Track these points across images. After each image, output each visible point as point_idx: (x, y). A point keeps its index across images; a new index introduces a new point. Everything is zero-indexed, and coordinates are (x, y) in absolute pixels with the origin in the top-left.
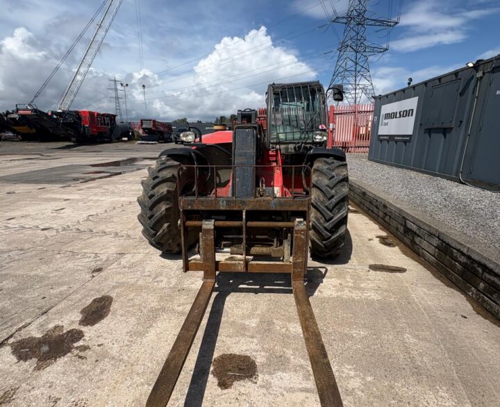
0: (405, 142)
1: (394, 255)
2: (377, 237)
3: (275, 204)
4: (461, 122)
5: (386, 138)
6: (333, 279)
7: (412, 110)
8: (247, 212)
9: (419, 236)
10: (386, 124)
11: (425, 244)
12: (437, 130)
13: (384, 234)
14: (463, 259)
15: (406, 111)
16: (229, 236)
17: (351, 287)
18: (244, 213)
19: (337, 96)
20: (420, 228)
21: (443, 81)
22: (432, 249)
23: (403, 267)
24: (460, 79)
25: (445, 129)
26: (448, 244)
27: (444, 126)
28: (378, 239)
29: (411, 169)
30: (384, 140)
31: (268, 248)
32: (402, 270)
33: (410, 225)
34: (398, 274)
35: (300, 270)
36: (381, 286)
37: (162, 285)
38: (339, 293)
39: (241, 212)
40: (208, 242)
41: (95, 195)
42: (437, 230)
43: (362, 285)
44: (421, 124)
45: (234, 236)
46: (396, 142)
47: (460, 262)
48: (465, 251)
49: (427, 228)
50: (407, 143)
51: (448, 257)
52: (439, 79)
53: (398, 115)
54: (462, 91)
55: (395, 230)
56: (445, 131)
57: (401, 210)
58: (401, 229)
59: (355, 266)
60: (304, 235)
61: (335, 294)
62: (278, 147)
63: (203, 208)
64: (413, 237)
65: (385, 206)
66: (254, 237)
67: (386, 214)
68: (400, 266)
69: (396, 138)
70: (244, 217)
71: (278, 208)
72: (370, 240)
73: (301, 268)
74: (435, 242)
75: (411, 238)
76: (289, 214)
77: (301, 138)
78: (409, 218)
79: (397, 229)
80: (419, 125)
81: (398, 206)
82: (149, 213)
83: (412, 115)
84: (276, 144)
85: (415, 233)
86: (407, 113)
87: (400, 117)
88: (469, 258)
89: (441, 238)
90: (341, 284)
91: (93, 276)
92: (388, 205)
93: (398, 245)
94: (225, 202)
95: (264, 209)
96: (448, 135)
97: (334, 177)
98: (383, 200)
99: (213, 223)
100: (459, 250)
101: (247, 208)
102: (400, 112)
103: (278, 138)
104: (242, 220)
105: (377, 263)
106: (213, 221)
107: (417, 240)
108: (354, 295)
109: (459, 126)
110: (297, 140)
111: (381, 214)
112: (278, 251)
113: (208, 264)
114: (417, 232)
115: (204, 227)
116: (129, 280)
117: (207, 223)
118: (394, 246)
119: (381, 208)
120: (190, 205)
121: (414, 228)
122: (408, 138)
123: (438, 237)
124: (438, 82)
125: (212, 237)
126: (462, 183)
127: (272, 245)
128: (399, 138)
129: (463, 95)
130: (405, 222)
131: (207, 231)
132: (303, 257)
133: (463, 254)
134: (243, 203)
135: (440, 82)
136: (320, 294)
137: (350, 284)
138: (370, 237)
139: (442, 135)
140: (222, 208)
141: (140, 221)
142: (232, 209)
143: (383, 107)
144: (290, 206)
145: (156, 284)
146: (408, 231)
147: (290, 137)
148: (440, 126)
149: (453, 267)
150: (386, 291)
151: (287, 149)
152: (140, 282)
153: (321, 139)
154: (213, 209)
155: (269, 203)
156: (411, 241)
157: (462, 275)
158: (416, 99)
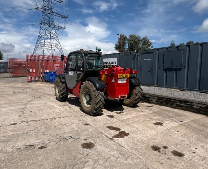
4: (135, 67)
7: (115, 62)
9: (150, 98)
11: (153, 99)
14: (165, 99)
20: (150, 96)
22: (155, 100)
24: (132, 54)
26: (160, 97)
33: (146, 96)
34: (154, 107)
42: (156, 95)
47: (164, 100)
48: (165, 97)
49: (152, 95)
51: (161, 100)
54: (134, 58)
58: (143, 98)
64: (148, 99)
68: (152, 105)
74: (156, 98)
78: (145, 94)
85: (149, 97)
88: (166, 98)
89: (158, 96)
93: (144, 102)
100: (163, 98)
105: (147, 106)
107: (150, 99)
108: (154, 111)
123: (157, 96)
124: (124, 54)
133: (165, 98)
135: (125, 54)
136: (149, 113)
137: (150, 110)
149: (163, 102)
156: (147, 100)
157: (165, 103)
158: (116, 58)
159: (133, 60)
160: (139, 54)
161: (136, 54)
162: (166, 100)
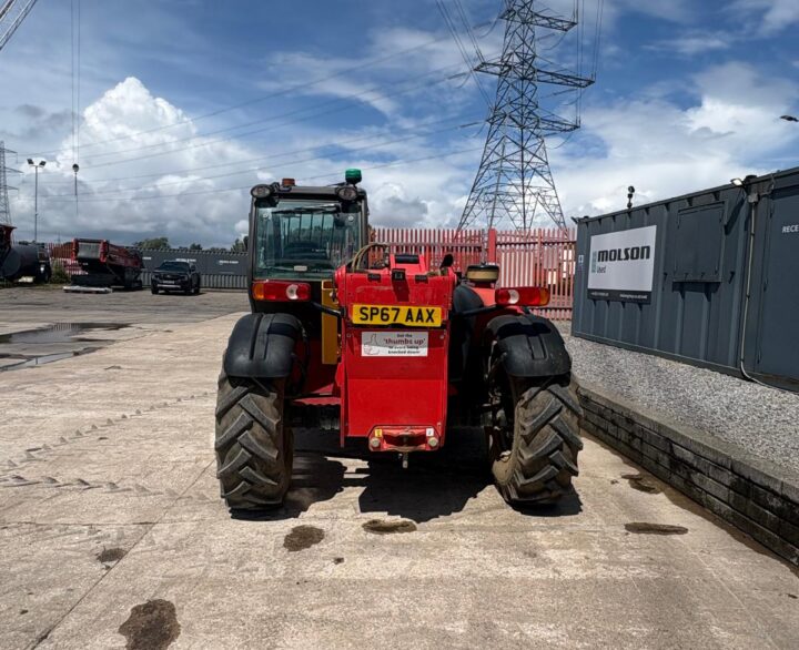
0: (640, 303)
1: (662, 507)
2: (625, 477)
4: (733, 273)
5: (603, 294)
6: (571, 551)
7: (648, 248)
9: (699, 471)
10: (602, 270)
11: (710, 485)
12: (694, 286)
13: (634, 472)
14: (775, 503)
15: (638, 249)
17: (604, 562)
20: (697, 455)
21: (696, 202)
22: (723, 492)
23: (681, 525)
24: (723, 202)
25: (708, 285)
26: (749, 480)
27: (706, 279)
28: (627, 481)
29: (656, 354)
30: (599, 298)
32: (681, 531)
33: (680, 452)
34: (676, 537)
36: (653, 557)
37: (261, 574)
38: (589, 573)
41: (17, 405)
42: (728, 458)
43: (623, 558)
44: (666, 274)
46: (623, 303)
47: (771, 509)
48: (777, 488)
49: (710, 456)
50: (644, 306)
51: (752, 503)
52: (689, 199)
53: (623, 256)
54: (728, 223)
55: (653, 463)
56: (709, 288)
57: (660, 426)
58: (665, 460)
59: (601, 526)
61: (582, 575)
64: (689, 474)
65: (630, 421)
67: (633, 435)
68: (676, 525)
69: (622, 296)
72: (613, 483)
74: (727, 478)
75: (685, 476)
78: (678, 440)
79: (657, 462)
80: (661, 273)
81: (655, 419)
83: (648, 257)
85: (691, 466)
86: (638, 253)
87: (627, 258)
88: (785, 499)
89: (736, 470)
90: (587, 558)
91: (108, 568)
92: (635, 418)
93: (662, 490)
96: (713, 296)
98: (624, 408)
100: (767, 488)
102: (626, 250)
105: (636, 521)
107: (696, 478)
108: (614, 574)
109: (730, 281)
111: (623, 435)
114: (695, 464)
116: (190, 571)
118: (657, 493)
119: (623, 424)
121: (688, 456)
122: (645, 297)
123: (732, 470)
124: (687, 204)
126: (745, 378)
128: (628, 296)
129: (730, 230)
130: (671, 447)
133: (775, 494)
135: (691, 204)
136: (556, 575)
137: (603, 557)
138: (613, 478)
139: (704, 295)
143: (593, 238)
145: (246, 574)
146: (677, 463)
148: (698, 278)
149: (761, 519)
150: (664, 564)
152: (213, 574)
156: (686, 481)
157: (777, 529)
158: (653, 230)
159: (727, 233)
160: (759, 197)
161: (742, 202)
162: (779, 512)
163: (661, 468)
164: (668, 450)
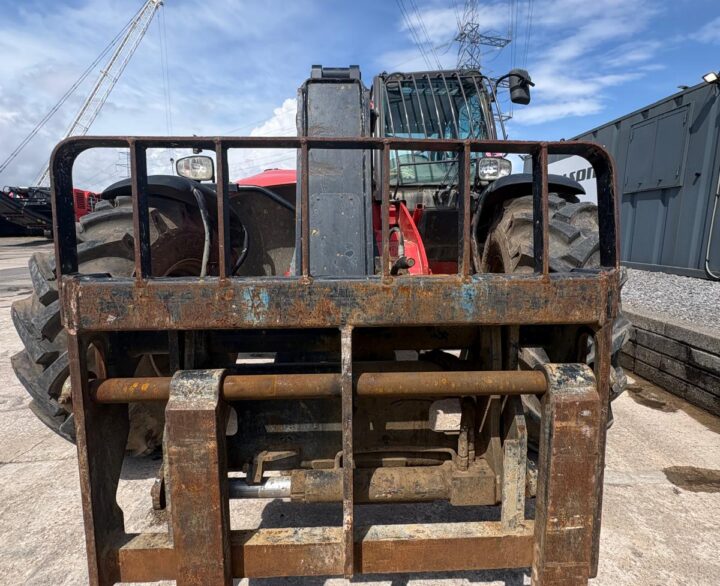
1: (698, 437)
3: (474, 300)
4: (698, 175)
8: (359, 333)
12: (648, 193)
15: (584, 171)
16: (288, 429)
18: (346, 341)
19: (518, 93)
21: (650, 114)
25: (664, 190)
27: (662, 185)
31: (437, 471)
35: (573, 564)
39: (334, 333)
40: (195, 468)
45: (306, 428)
52: (645, 112)
54: (693, 125)
56: (664, 194)
57: (667, 327)
59: (628, 475)
60: (589, 422)
62: (399, 195)
63: (170, 323)
66: (380, 426)
70: (346, 354)
71: (488, 316)
73: (577, 558)
76: (514, 338)
77: (447, 178)
79: (662, 369)
82: (41, 349)
84: (397, 188)
93: (680, 408)
94: (264, 296)
95: (426, 318)
96: (671, 200)
97: (578, 235)
99: (215, 384)
101: (357, 318)
102: (571, 175)
103: (399, 176)
104: (336, 368)
105: (680, 464)
106: (217, 373)
109: (694, 184)
110: (439, 180)
112: (476, 482)
113: (196, 560)
115: (177, 402)
117: (188, 383)
118: (673, 410)
120: (110, 307)
124: (642, 118)
125: (212, 445)
126: (715, 280)
127: (448, 457)
129: (696, 131)
130: (689, 353)
131: (191, 419)
132: (585, 512)
134: (343, 295)
135: (645, 117)
139: (659, 202)
140: (253, 320)
141: (17, 374)
142: (293, 323)
144: (535, 304)
146: (700, 372)
147: (424, 174)
148: (655, 186)
151: (419, 199)
153: (494, 174)
154: (212, 323)
155: (447, 296)
159: (693, 133)
163: (669, 378)
164: (683, 356)
